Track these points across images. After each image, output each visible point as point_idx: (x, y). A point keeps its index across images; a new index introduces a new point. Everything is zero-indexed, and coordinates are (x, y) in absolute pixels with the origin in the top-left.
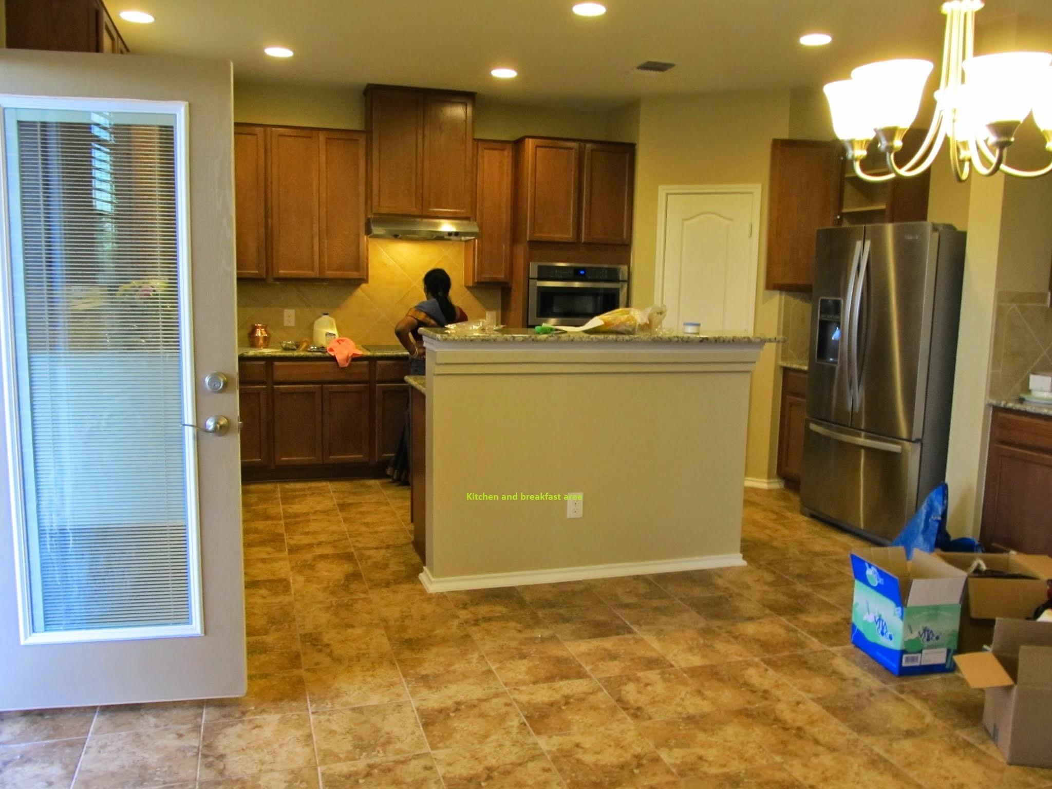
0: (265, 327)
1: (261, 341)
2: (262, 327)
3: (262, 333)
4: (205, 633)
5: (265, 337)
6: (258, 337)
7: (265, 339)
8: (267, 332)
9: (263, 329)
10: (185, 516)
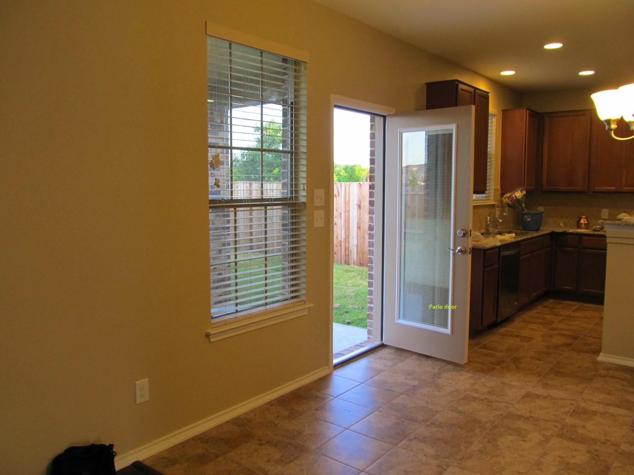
0: (587, 219)
1: (583, 225)
2: (585, 218)
3: (584, 221)
4: (452, 334)
5: (586, 223)
6: (581, 224)
7: (585, 224)
8: (587, 221)
9: (585, 219)
10: (449, 285)
